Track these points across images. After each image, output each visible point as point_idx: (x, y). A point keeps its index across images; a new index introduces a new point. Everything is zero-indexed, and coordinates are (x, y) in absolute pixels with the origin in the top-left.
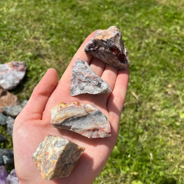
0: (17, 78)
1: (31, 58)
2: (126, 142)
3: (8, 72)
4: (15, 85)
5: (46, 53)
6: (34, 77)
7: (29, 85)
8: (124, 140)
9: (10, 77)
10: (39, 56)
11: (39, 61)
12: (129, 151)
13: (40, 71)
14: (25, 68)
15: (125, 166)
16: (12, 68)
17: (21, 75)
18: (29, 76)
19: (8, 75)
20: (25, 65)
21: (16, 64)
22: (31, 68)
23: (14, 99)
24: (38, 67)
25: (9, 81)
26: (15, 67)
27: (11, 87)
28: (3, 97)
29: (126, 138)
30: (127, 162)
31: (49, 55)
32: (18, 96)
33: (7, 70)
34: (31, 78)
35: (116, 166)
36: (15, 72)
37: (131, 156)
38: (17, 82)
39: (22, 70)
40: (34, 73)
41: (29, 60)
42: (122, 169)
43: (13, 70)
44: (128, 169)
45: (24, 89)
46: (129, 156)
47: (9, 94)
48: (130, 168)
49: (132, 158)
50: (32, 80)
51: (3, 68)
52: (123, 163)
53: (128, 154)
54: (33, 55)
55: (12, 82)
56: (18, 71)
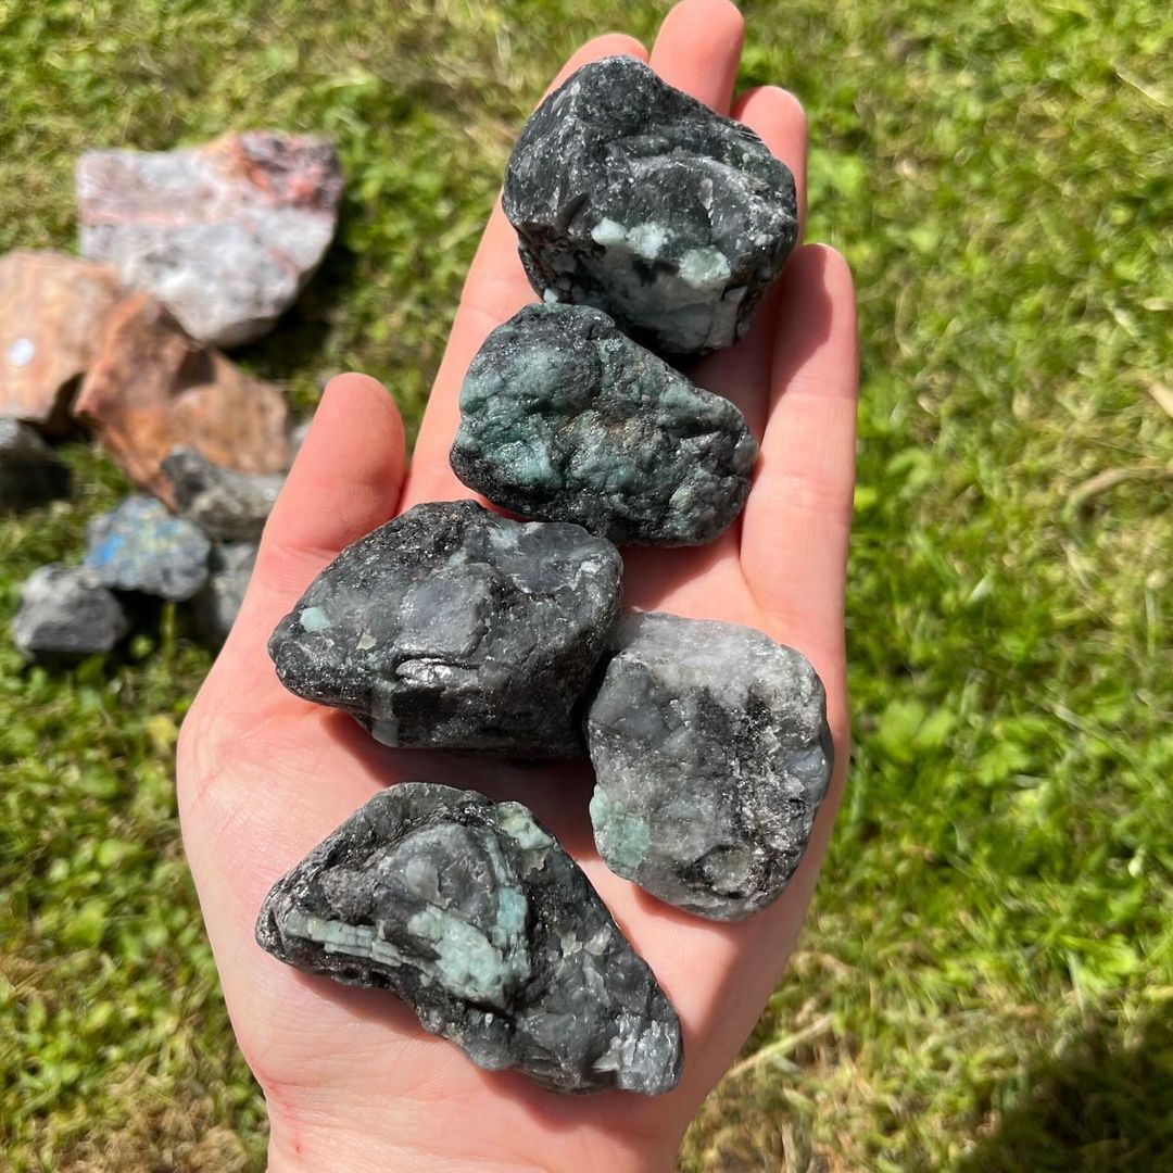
0: (284, 259)
1: (365, 110)
2: (1110, 764)
3: (212, 210)
4: (268, 312)
5: (477, 74)
6: (401, 259)
7: (368, 318)
8: (1094, 748)
9: (232, 252)
10: (430, 94)
11: (432, 132)
12: (1134, 829)
13: (443, 209)
14: (334, 186)
15: (1106, 936)
16: (243, 186)
17: (311, 235)
18: (359, 245)
19: (216, 235)
20: (333, 165)
21: (267, 152)
22: (370, 190)
23: (263, 410)
24: (428, 181)
25: (227, 277)
26: (262, 176)
27: (238, 324)
28: (192, 398)
29: (1109, 729)
30: (1119, 907)
31: (504, 91)
32: (286, 395)
33: (207, 195)
34: (380, 261)
35: (1031, 933)
36: (261, 211)
37: (1152, 863)
38: (283, 287)
39: (312, 200)
40: (396, 225)
41: (359, 130)
42: (1082, 955)
43: (245, 199)
44: (1127, 960)
45: (333, 346)
46: (1135, 867)
47: (227, 373)
48: (1141, 954)
49: (1155, 879)
50: (385, 280)
51: (175, 184)
52: (1089, 909)
53: (1127, 854)
54: (387, 86)
55: (244, 288)
56: (280, 206)
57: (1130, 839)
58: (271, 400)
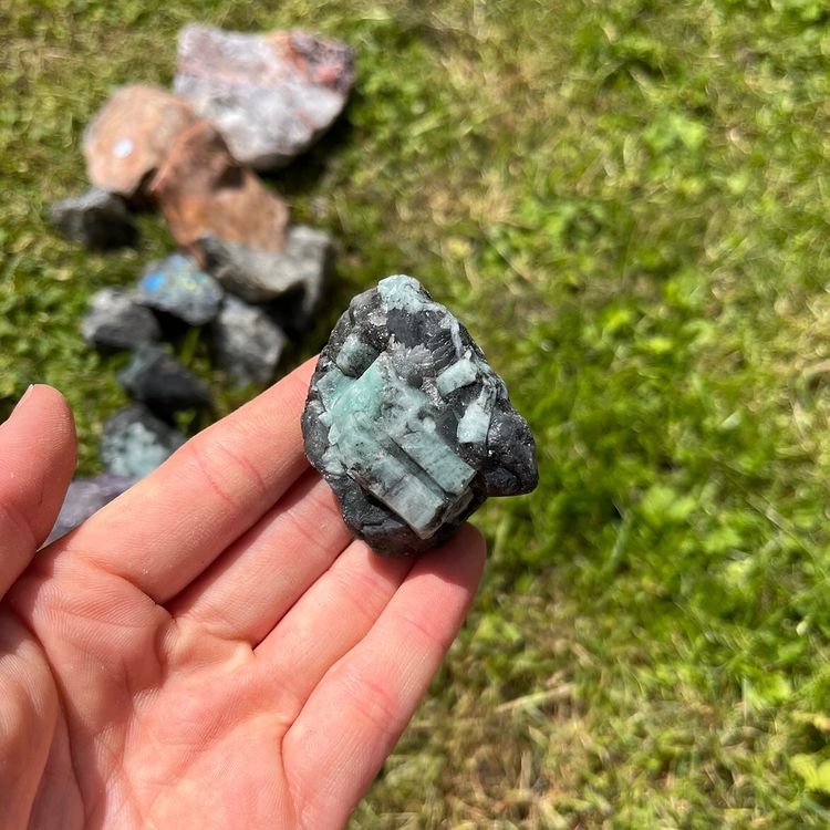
0: (305, 119)
1: (380, 35)
2: (797, 556)
3: (266, 79)
4: (287, 152)
5: (457, 26)
6: (384, 134)
7: (352, 168)
8: (788, 542)
9: (272, 107)
10: (423, 33)
11: (419, 58)
12: (807, 603)
13: (417, 108)
14: (349, 79)
15: (773, 670)
16: (287, 66)
17: (327, 107)
18: (358, 119)
19: (263, 94)
20: (350, 64)
21: (307, 47)
22: (373, 86)
23: (272, 214)
24: (411, 88)
25: (265, 123)
26: (303, 62)
27: (267, 156)
28: (227, 197)
29: (801, 532)
30: (786, 653)
31: (473, 41)
32: (291, 209)
33: (262, 68)
34: (368, 133)
35: (720, 658)
36: (297, 86)
37: (814, 628)
38: (300, 135)
39: (332, 84)
40: (386, 112)
41: (372, 48)
42: (753, 680)
43: (288, 77)
44: (783, 690)
45: (328, 181)
46: (801, 628)
47: (253, 186)
48: (794, 688)
49: (813, 640)
50: (370, 147)
51: (244, 58)
52: (764, 650)
53: (797, 618)
54: (397, 23)
55: (275, 132)
56: (312, 83)
57: (801, 609)
58: (279, 211)
